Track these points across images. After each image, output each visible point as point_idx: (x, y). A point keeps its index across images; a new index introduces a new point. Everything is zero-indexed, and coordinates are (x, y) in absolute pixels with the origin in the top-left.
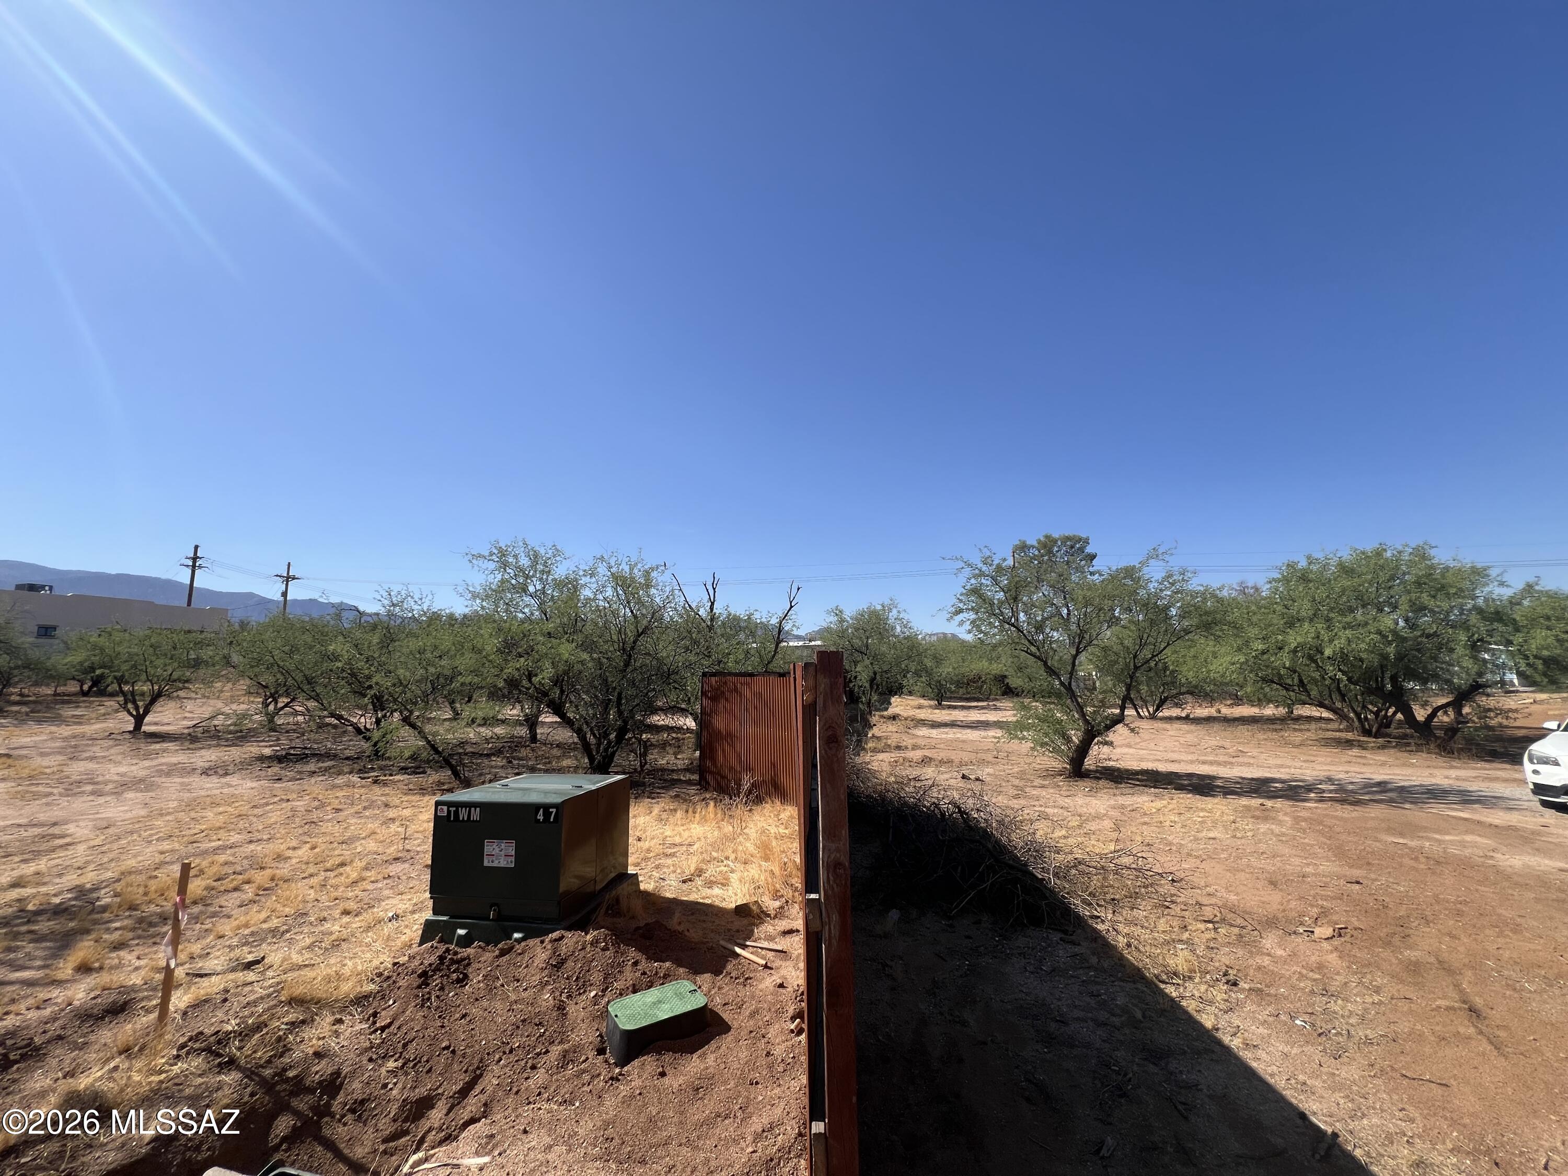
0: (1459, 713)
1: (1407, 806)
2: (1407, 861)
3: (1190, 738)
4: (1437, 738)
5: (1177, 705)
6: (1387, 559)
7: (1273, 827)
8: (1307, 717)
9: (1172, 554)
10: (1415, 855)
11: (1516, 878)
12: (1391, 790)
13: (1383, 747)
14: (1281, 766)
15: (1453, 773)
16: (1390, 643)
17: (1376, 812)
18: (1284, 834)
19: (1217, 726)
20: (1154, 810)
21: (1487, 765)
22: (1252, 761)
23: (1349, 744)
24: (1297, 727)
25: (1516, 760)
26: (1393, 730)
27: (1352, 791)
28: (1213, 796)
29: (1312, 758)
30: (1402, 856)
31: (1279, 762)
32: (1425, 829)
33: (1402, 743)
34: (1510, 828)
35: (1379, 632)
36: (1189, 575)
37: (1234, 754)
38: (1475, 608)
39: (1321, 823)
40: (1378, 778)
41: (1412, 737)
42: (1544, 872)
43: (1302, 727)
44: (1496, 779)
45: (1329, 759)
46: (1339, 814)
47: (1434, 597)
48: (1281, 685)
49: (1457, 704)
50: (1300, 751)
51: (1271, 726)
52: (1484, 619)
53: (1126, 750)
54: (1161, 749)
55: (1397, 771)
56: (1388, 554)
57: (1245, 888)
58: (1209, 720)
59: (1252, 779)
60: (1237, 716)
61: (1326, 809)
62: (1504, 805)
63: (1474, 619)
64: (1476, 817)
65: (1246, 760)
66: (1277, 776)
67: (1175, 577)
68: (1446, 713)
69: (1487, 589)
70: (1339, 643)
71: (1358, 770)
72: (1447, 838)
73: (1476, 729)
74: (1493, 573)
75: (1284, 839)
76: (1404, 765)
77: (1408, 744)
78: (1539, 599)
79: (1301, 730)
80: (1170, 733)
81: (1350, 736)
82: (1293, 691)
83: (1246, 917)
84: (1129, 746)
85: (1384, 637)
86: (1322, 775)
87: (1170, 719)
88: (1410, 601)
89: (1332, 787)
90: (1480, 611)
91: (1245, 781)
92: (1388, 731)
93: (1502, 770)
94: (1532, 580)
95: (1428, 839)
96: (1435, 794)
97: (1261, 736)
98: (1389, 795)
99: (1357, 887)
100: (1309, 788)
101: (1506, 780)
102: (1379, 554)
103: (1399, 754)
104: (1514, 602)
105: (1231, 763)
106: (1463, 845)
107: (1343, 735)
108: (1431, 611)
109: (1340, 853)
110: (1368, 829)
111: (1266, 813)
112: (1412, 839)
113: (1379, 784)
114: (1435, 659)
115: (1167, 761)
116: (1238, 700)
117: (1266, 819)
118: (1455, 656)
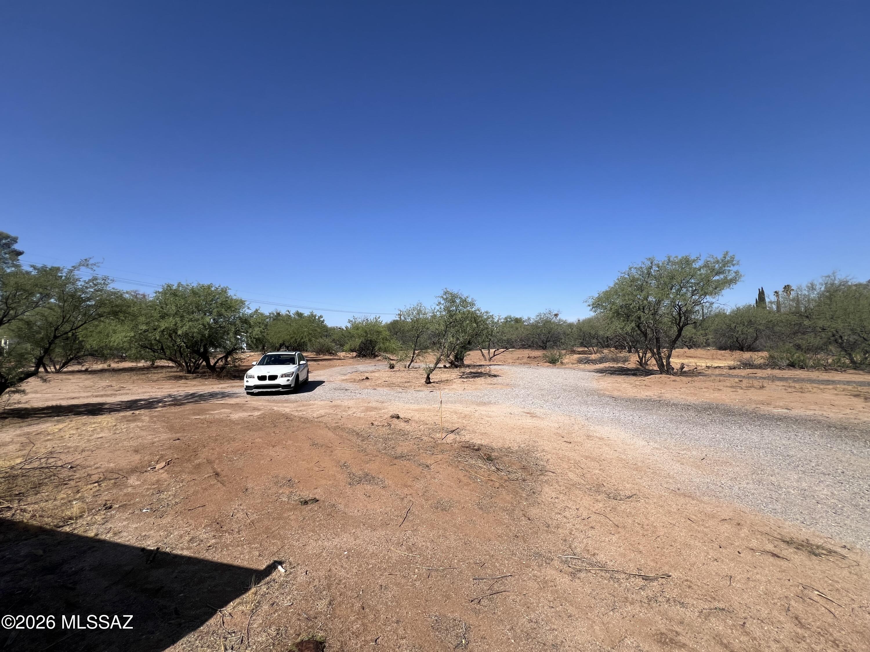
0: (226, 361)
1: (202, 402)
2: (200, 425)
3: (88, 383)
4: (217, 372)
5: (79, 363)
6: (212, 291)
7: (138, 423)
8: (162, 366)
9: (99, 267)
10: (202, 422)
11: (236, 422)
12: (196, 396)
13: (195, 378)
14: (145, 392)
15: (221, 386)
16: (206, 329)
17: (189, 407)
18: (144, 426)
19: (107, 374)
20: (57, 430)
21: (232, 381)
22: (128, 392)
23: (181, 378)
24: (156, 372)
25: (242, 378)
26: (200, 370)
27: (180, 400)
28: (102, 414)
29: (162, 387)
30: (198, 423)
31: (144, 390)
32: (208, 410)
33: (203, 375)
34: (237, 404)
35: (203, 325)
36: (109, 281)
37: (118, 389)
38: (239, 317)
39: (164, 416)
40: (191, 392)
41: (207, 372)
42: (244, 418)
43: (159, 371)
44: (234, 386)
45: (171, 386)
46: (173, 411)
47: (226, 310)
48: (151, 349)
49: (226, 357)
50: (156, 383)
51: (142, 372)
52: (241, 322)
53: (33, 395)
54: (64, 391)
55: (200, 388)
56: (213, 289)
57: (120, 458)
58: (102, 371)
59: (128, 401)
60: (122, 368)
61: (167, 410)
62: (236, 395)
63: (238, 322)
64: (226, 402)
65: (125, 392)
66: (143, 398)
67: (98, 281)
68: (222, 361)
69: (244, 310)
70: (185, 328)
71: (182, 389)
72: (215, 412)
73: (231, 367)
74: (247, 303)
75: (144, 428)
76: (203, 385)
77: (205, 376)
78: (258, 315)
79: (157, 373)
80: (72, 381)
81: (181, 374)
82: (157, 352)
83: (120, 472)
84: (36, 392)
85: (205, 326)
86: (166, 394)
87: (72, 372)
88: (218, 311)
89: (171, 399)
90: (240, 318)
91: (124, 403)
92: (198, 370)
93: (237, 383)
94: (258, 308)
95: (209, 414)
96: (213, 395)
97: (135, 378)
98: (196, 399)
99: (178, 441)
100: (159, 401)
101: (238, 386)
102: (209, 287)
103: (201, 380)
104: (251, 316)
105: (115, 394)
106: (221, 413)
107: (178, 374)
108: (224, 317)
109: (171, 428)
110: (185, 415)
111: (136, 417)
112: (202, 415)
113: (192, 394)
114: (222, 338)
115: (68, 399)
116: (123, 359)
117: (134, 421)
118: (229, 336)
